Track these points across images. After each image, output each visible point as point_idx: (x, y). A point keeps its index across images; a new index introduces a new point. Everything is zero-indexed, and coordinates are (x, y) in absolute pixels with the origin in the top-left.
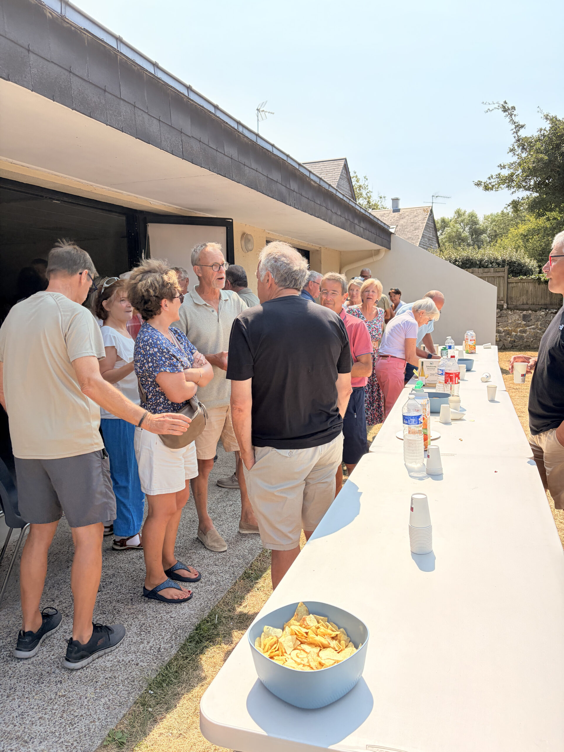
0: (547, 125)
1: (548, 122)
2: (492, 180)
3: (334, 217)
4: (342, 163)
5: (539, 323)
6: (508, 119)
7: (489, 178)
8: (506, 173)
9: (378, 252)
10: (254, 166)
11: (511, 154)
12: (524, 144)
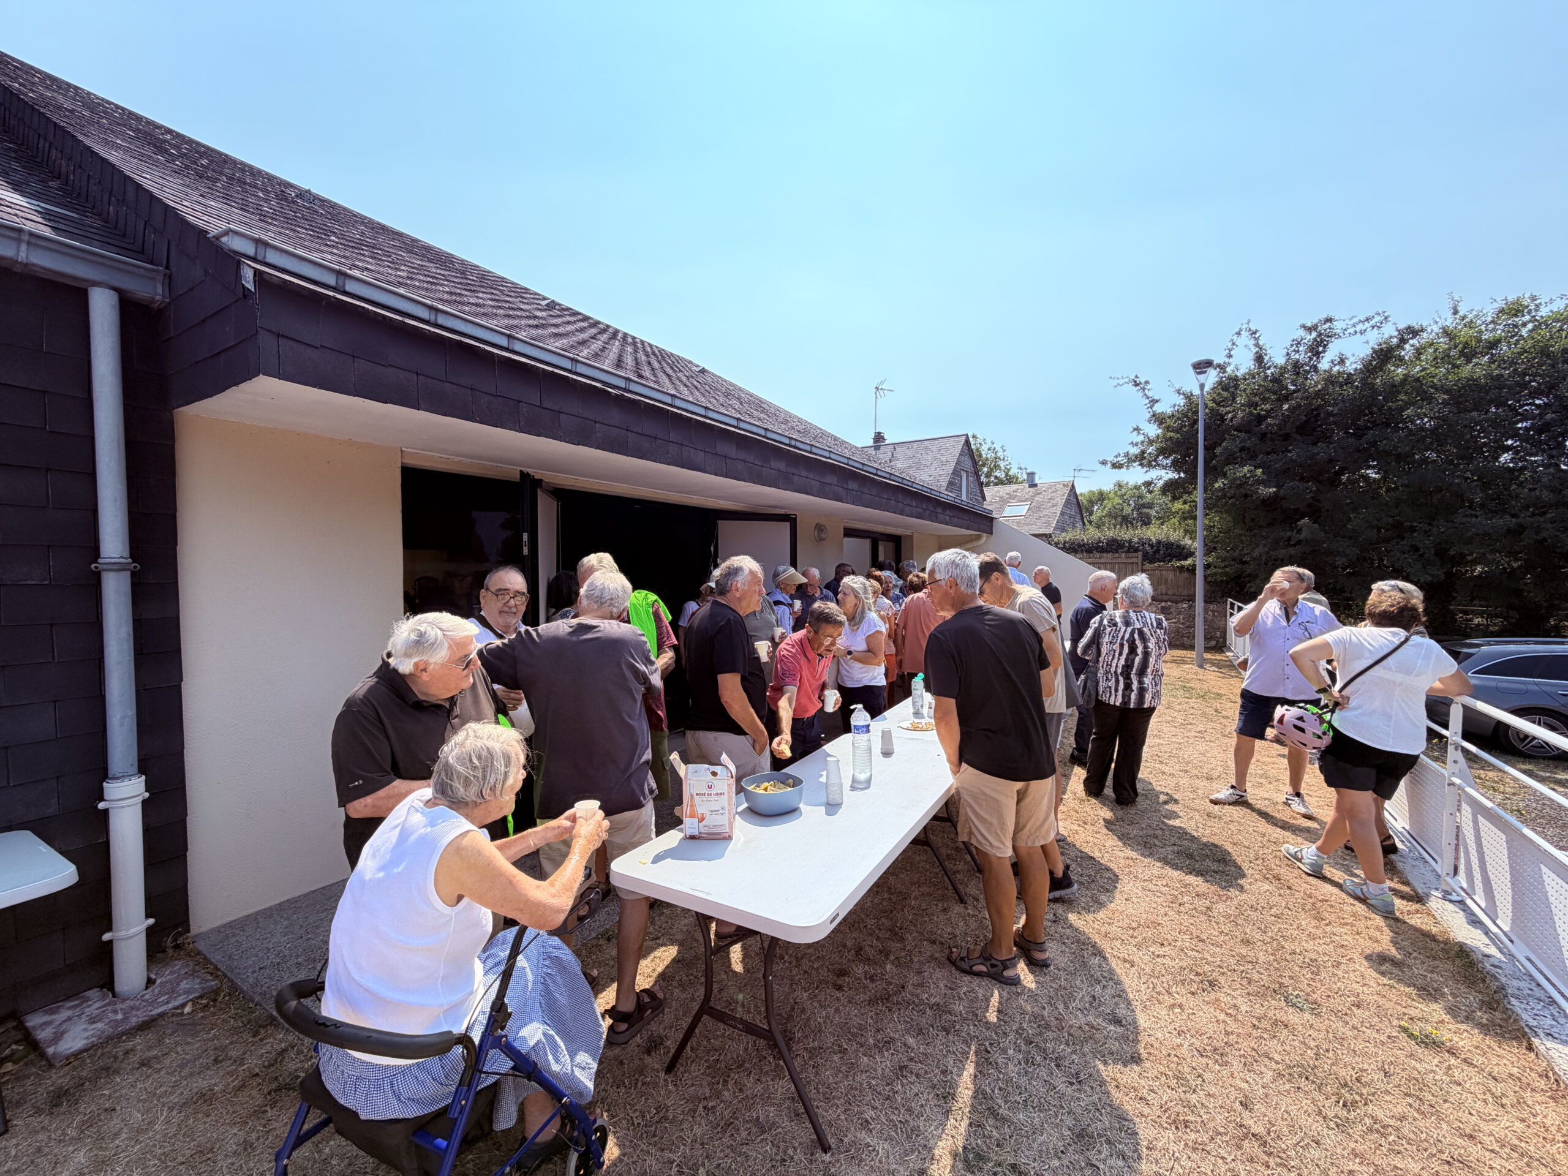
0: (1181, 401)
1: (1182, 396)
2: (1120, 459)
3: (907, 509)
4: (963, 439)
5: (1181, 617)
6: (1140, 394)
7: (1116, 457)
8: (1135, 451)
9: (978, 537)
10: (804, 473)
11: (1135, 433)
12: (1159, 419)
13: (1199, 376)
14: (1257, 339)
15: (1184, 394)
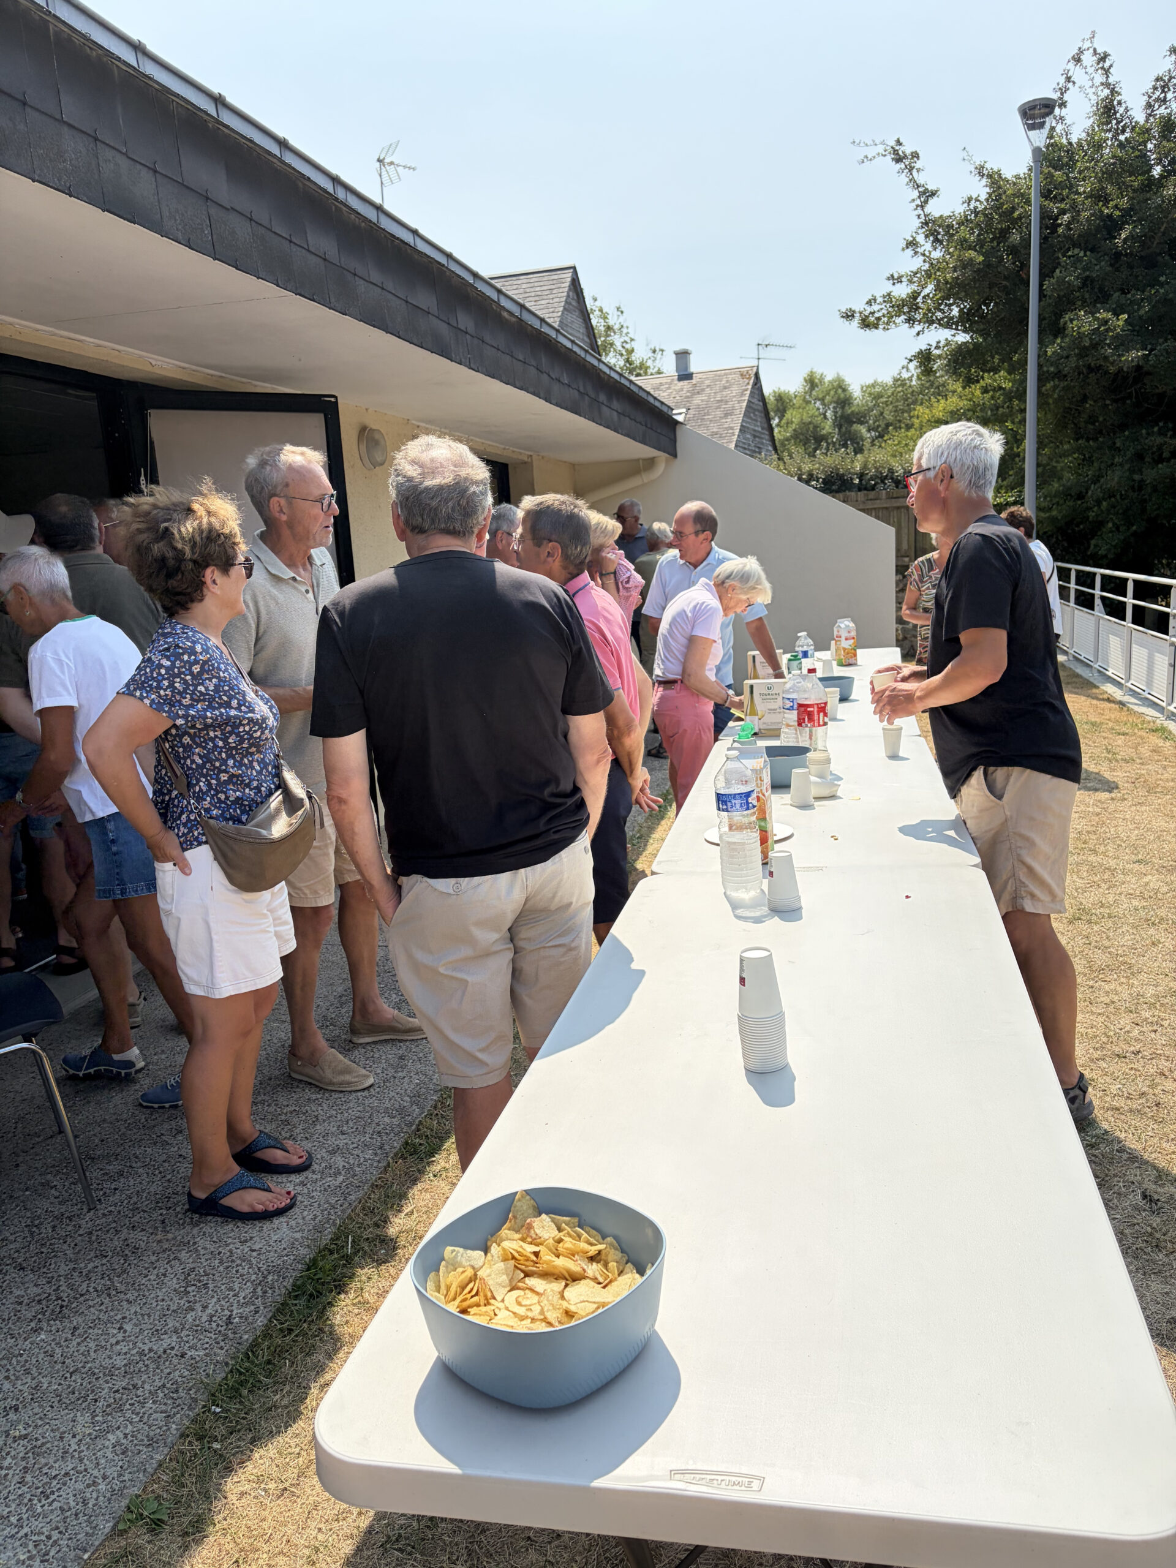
1: (984, 181)
2: (875, 307)
3: (556, 388)
7: (869, 303)
8: (902, 291)
9: (650, 463)
11: (910, 252)
12: (935, 229)
15: (990, 176)
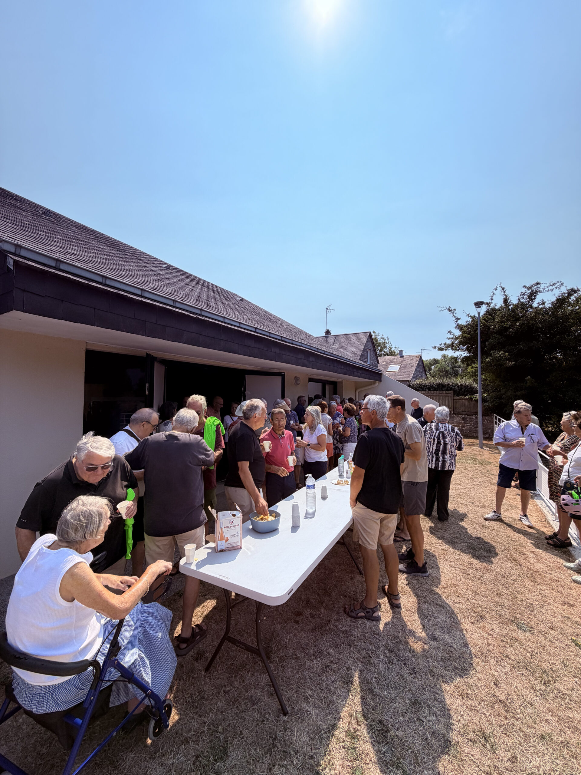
0: (470, 320)
4: (368, 334)
5: (472, 423)
6: (452, 315)
7: (440, 345)
9: (374, 383)
11: (449, 334)
12: (460, 327)
13: (477, 309)
14: (505, 292)
15: (471, 317)
